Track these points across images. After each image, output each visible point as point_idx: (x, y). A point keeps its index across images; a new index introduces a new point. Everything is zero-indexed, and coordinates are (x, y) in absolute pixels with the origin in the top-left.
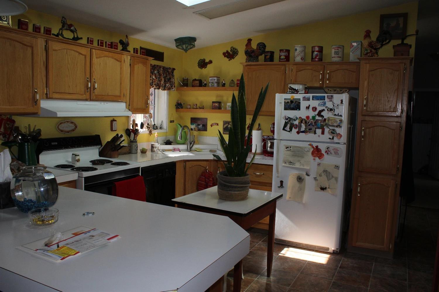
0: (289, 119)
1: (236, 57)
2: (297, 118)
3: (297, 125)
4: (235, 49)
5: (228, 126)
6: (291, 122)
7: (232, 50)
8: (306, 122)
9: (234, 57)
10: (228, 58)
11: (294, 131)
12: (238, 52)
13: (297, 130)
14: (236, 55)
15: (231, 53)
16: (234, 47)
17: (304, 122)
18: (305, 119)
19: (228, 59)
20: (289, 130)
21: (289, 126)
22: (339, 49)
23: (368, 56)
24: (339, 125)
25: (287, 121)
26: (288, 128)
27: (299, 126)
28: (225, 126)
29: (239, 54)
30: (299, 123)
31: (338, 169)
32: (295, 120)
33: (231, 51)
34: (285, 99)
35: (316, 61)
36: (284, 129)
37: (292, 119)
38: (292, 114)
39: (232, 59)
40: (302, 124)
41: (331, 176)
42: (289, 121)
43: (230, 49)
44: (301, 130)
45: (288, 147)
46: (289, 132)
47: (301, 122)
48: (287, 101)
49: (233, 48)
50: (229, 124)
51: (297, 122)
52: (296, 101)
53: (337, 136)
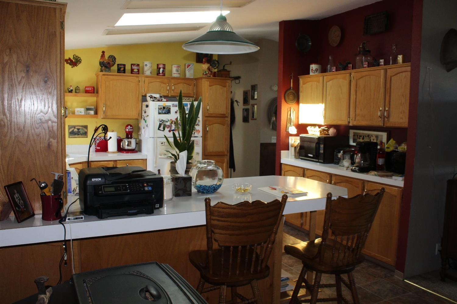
0: (162, 121)
1: (79, 65)
2: (169, 120)
3: (169, 125)
4: (78, 58)
5: (73, 130)
6: (164, 123)
7: (75, 58)
8: (175, 123)
9: (77, 64)
10: (70, 64)
11: (167, 130)
12: (81, 60)
13: (169, 129)
14: (80, 63)
15: (74, 61)
16: (77, 55)
17: (173, 123)
18: (174, 121)
19: (71, 66)
20: (163, 129)
21: (162, 126)
22: (179, 68)
23: (208, 76)
24: (198, 124)
25: (161, 123)
26: (162, 128)
27: (170, 126)
28: (71, 130)
29: (82, 62)
30: (170, 124)
31: (199, 155)
32: (167, 122)
33: (73, 58)
34: (159, 106)
35: (161, 75)
36: (159, 129)
37: (165, 121)
38: (165, 117)
39: (75, 66)
40: (173, 125)
41: (194, 161)
42: (163, 122)
43: (73, 57)
44: (172, 129)
45: (163, 143)
46: (163, 131)
47: (172, 123)
48: (160, 107)
49: (76, 57)
50: (75, 128)
51: (168, 124)
52: (167, 108)
53: (197, 132)
